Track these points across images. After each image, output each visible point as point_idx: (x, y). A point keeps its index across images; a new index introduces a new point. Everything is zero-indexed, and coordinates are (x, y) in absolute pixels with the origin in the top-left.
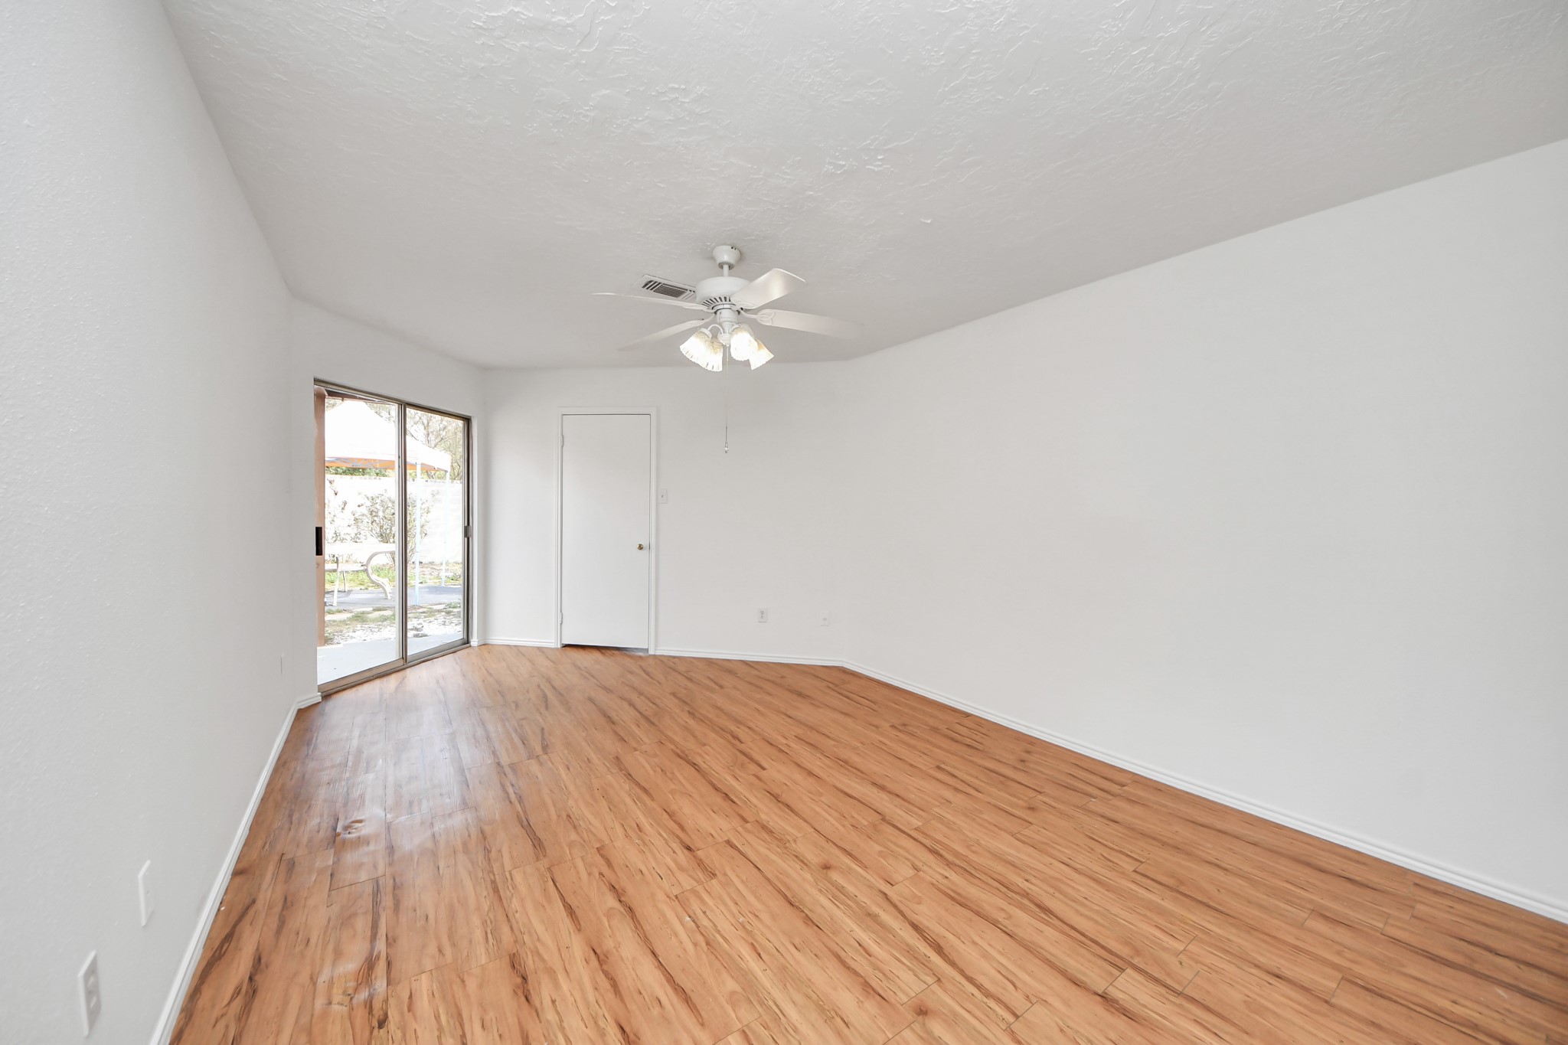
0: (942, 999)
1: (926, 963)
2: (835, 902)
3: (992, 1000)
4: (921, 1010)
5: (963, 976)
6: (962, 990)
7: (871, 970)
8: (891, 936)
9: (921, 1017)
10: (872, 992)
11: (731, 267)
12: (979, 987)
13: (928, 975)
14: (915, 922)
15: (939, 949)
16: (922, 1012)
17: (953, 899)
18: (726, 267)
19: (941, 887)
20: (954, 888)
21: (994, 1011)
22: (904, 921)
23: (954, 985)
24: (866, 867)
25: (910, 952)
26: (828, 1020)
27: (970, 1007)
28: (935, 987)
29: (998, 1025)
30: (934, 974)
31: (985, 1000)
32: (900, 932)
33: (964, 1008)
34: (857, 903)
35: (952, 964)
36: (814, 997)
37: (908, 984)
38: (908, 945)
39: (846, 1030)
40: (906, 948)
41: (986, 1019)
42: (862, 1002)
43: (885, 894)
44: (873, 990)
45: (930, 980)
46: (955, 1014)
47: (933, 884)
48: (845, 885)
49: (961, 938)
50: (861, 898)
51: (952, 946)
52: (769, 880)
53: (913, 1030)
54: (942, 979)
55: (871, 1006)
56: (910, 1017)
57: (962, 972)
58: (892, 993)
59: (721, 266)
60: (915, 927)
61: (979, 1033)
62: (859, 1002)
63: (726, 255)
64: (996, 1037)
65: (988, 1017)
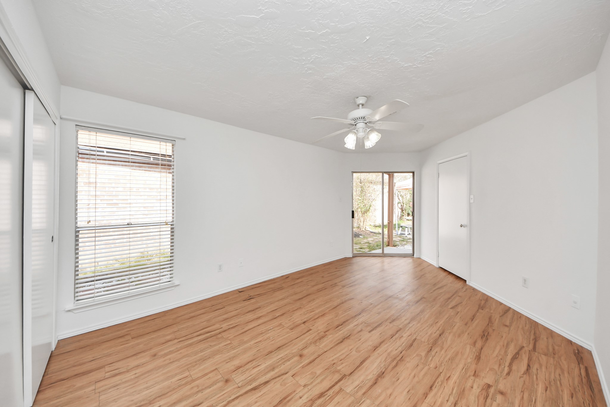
0: (230, 388)
1: (248, 384)
2: (280, 359)
3: (226, 403)
4: (228, 381)
5: (240, 395)
6: (233, 394)
7: (247, 368)
8: (262, 374)
9: (225, 380)
10: (238, 368)
11: (363, 105)
12: (233, 400)
13: (242, 384)
14: (270, 382)
15: (254, 389)
16: (227, 381)
17: (285, 398)
18: (361, 106)
19: (293, 395)
20: (293, 400)
21: (221, 403)
22: (270, 379)
23: (236, 392)
24: (303, 367)
25: (254, 380)
26: (230, 359)
27: (225, 395)
28: (236, 386)
29: (215, 403)
30: (242, 386)
31: (227, 401)
32: (265, 377)
33: (225, 393)
34: (281, 364)
35: (246, 393)
36: (238, 355)
37: (239, 378)
38: (257, 379)
39: (226, 362)
40: (256, 379)
41: (218, 400)
42: (234, 366)
43: (286, 374)
44: (238, 369)
45: (240, 385)
46: (223, 390)
47: (295, 391)
48: (290, 361)
49: (259, 398)
50: (283, 367)
51: (255, 394)
52: (292, 341)
53: (221, 378)
54: (239, 388)
55: (233, 368)
56: (226, 378)
57: (241, 395)
58: (236, 373)
59: (358, 106)
60: (267, 383)
61: (214, 396)
62: (234, 365)
63: (361, 100)
64: (211, 401)
65: (220, 400)
